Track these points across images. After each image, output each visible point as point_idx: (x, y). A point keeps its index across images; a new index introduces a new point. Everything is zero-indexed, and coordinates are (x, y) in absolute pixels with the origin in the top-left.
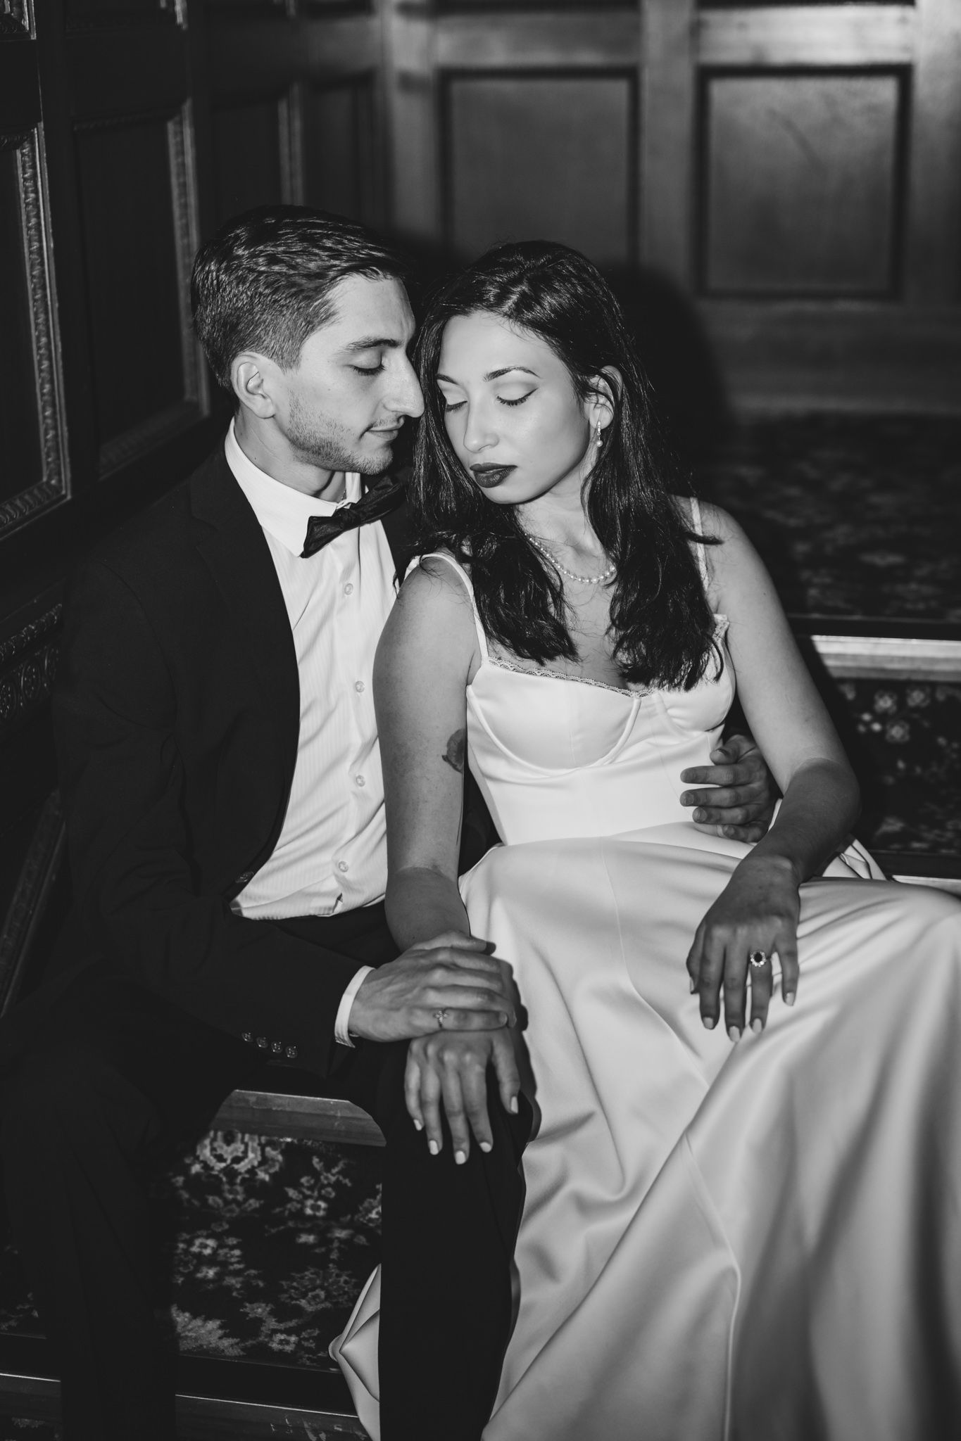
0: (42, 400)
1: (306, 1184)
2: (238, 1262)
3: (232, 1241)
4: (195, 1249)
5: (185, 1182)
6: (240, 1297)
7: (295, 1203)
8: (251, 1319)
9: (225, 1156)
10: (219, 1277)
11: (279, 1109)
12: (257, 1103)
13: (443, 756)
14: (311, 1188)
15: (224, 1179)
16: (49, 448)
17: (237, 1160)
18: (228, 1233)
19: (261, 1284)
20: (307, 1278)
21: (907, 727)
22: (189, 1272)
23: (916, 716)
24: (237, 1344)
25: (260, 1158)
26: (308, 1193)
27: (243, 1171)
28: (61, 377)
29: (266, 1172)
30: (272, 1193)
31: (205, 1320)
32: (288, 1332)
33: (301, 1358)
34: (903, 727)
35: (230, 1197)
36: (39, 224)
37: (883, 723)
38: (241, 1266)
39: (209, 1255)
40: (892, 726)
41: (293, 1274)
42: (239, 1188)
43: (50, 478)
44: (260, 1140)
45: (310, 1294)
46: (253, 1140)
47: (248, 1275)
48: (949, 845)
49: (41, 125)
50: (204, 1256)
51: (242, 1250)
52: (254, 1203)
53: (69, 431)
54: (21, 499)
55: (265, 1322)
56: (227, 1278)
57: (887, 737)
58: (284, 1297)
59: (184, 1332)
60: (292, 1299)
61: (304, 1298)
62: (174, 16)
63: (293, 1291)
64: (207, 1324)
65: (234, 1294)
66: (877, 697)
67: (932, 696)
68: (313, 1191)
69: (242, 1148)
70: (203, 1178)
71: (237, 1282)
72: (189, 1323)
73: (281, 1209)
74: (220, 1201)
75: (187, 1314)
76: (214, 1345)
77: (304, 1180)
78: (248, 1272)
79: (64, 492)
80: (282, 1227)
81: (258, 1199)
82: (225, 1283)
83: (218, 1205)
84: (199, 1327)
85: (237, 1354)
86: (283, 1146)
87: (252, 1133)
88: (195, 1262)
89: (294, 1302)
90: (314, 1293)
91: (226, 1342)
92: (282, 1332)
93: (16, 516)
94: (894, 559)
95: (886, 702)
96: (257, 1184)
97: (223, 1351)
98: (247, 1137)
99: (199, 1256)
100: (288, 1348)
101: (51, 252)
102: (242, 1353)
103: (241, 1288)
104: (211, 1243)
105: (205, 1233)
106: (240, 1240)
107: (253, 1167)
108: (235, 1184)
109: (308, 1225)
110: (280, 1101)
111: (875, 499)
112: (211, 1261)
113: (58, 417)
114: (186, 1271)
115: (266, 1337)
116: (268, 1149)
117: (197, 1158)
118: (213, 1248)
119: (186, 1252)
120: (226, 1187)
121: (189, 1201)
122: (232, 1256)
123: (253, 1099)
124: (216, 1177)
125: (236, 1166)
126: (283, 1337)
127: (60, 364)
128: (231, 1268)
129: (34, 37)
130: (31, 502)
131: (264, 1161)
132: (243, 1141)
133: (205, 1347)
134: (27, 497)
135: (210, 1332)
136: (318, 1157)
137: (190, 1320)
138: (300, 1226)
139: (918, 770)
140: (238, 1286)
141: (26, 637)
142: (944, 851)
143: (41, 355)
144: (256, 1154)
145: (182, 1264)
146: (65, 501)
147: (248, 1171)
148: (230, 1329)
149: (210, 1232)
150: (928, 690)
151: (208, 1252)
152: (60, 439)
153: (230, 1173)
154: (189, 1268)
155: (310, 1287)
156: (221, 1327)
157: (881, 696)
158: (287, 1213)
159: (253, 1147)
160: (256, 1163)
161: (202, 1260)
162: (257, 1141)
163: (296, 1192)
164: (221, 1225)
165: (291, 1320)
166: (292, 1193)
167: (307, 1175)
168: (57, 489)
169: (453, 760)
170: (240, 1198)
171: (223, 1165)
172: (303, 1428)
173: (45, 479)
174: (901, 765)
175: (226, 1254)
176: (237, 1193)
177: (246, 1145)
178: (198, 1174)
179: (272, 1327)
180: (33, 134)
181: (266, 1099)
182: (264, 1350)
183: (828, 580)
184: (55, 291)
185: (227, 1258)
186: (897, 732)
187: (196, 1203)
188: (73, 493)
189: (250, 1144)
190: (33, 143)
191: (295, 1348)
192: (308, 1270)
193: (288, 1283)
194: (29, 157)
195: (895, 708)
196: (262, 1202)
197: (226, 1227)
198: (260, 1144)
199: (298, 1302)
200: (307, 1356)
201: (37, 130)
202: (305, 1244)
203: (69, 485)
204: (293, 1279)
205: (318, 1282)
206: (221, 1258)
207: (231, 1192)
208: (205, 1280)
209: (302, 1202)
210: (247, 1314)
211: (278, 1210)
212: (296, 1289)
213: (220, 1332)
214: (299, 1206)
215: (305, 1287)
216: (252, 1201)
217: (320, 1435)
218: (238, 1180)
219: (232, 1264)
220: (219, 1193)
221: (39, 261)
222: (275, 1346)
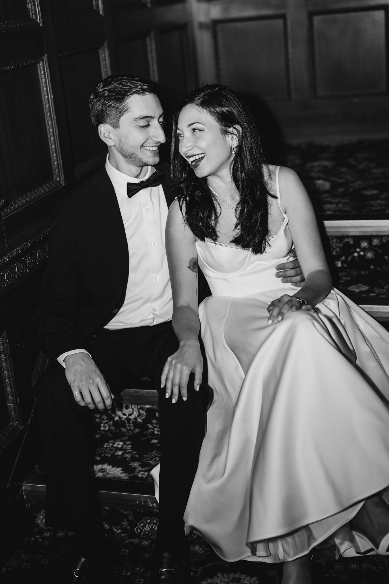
0: (52, 151)
1: (154, 423)
2: (130, 449)
3: (128, 443)
4: (115, 445)
5: (113, 423)
6: (129, 460)
7: (151, 430)
8: (132, 467)
9: (126, 414)
10: (123, 454)
11: (142, 395)
12: (134, 393)
13: (188, 267)
14: (156, 424)
15: (126, 422)
16: (55, 168)
17: (130, 415)
18: (127, 440)
19: (137, 456)
20: (153, 454)
21: (373, 253)
22: (113, 453)
23: (376, 248)
24: (127, 475)
25: (138, 414)
26: (155, 426)
27: (132, 418)
28: (58, 142)
29: (140, 419)
30: (143, 426)
31: (117, 468)
32: (145, 471)
33: (149, 479)
34: (371, 253)
35: (129, 428)
36: (47, 89)
37: (364, 252)
38: (131, 451)
39: (120, 447)
40: (368, 253)
41: (149, 453)
42: (132, 425)
43: (56, 178)
44: (137, 407)
45: (154, 459)
46: (135, 407)
47: (133, 454)
48: (384, 294)
49: (46, 55)
50: (118, 448)
51: (132, 446)
52: (137, 430)
53: (63, 161)
54: (45, 186)
55: (137, 468)
56: (125, 454)
57: (366, 257)
58: (144, 460)
59: (109, 472)
60: (147, 460)
61: (151, 460)
62: (99, 12)
63: (148, 458)
64: (117, 469)
65: (128, 459)
66: (361, 242)
67: (381, 241)
68: (157, 425)
69: (132, 410)
70: (119, 422)
71: (129, 456)
72: (111, 469)
73: (147, 432)
74: (125, 430)
75: (111, 466)
76: (119, 476)
77: (153, 421)
78: (133, 452)
79: (62, 183)
80: (146, 438)
81: (138, 428)
82: (125, 456)
83: (125, 431)
84: (114, 470)
85: (126, 478)
86: (146, 409)
87: (135, 404)
88: (115, 449)
89: (148, 462)
90: (155, 459)
91: (123, 475)
92: (142, 471)
93: (43, 192)
94: (375, 192)
95: (364, 244)
96: (138, 423)
97: (122, 477)
98: (133, 406)
99: (117, 448)
100: (144, 476)
101: (52, 100)
102: (128, 478)
103: (130, 458)
104: (121, 443)
105: (119, 440)
106: (131, 442)
107: (136, 417)
108: (130, 423)
109: (156, 437)
110: (142, 392)
111: (374, 171)
112: (121, 449)
113: (58, 156)
114: (112, 453)
115: (137, 473)
116: (140, 410)
117: (117, 414)
118: (122, 445)
119: (112, 446)
120: (127, 425)
121: (115, 430)
122: (128, 448)
123: (132, 392)
124: (124, 421)
125: (130, 417)
126: (143, 473)
127: (58, 138)
128: (127, 451)
129: (41, 25)
130: (49, 186)
131: (140, 415)
132: (132, 408)
133: (116, 476)
134: (47, 185)
135: (118, 472)
136: (158, 413)
137: (112, 468)
138: (153, 437)
139: (379, 269)
140: (129, 457)
141: (46, 233)
142: (381, 296)
143: (51, 135)
144: (136, 412)
145: (111, 450)
146: (62, 186)
147: (134, 419)
148: (125, 471)
149: (121, 440)
150: (380, 238)
151: (120, 446)
152: (59, 164)
153: (128, 419)
154: (113, 451)
155: (154, 457)
156: (122, 470)
157: (363, 242)
158: (148, 433)
159: (135, 410)
160: (137, 416)
161: (117, 449)
162: (137, 408)
163: (151, 425)
164: (125, 438)
165: (146, 468)
166: (150, 426)
167: (155, 419)
168: (59, 182)
169: (192, 268)
170: (132, 428)
171: (125, 417)
172: (148, 502)
173: (55, 179)
174: (372, 267)
175: (126, 447)
176: (131, 427)
177: (133, 409)
178: (117, 421)
179: (139, 470)
180: (43, 59)
181: (137, 392)
182: (136, 477)
183: (347, 201)
184: (54, 112)
185: (126, 448)
186: (369, 255)
187: (117, 431)
188: (65, 183)
189: (134, 409)
190: (43, 62)
191: (147, 476)
192: (154, 451)
193: (147, 456)
194: (42, 66)
195: (368, 246)
196: (140, 430)
197: (127, 438)
198: (138, 409)
199: (149, 462)
200: (150, 478)
201: (45, 57)
202: (154, 443)
203: (63, 180)
204: (149, 454)
205: (157, 455)
206: (124, 448)
207: (129, 426)
208: (118, 456)
209: (153, 429)
210: (131, 466)
211: (145, 432)
212: (149, 457)
213: (122, 472)
214: (153, 431)
215: (152, 457)
216: (136, 429)
217: (154, 504)
218: (131, 422)
219: (128, 450)
220: (125, 427)
221: (48, 102)
222: (140, 476)
